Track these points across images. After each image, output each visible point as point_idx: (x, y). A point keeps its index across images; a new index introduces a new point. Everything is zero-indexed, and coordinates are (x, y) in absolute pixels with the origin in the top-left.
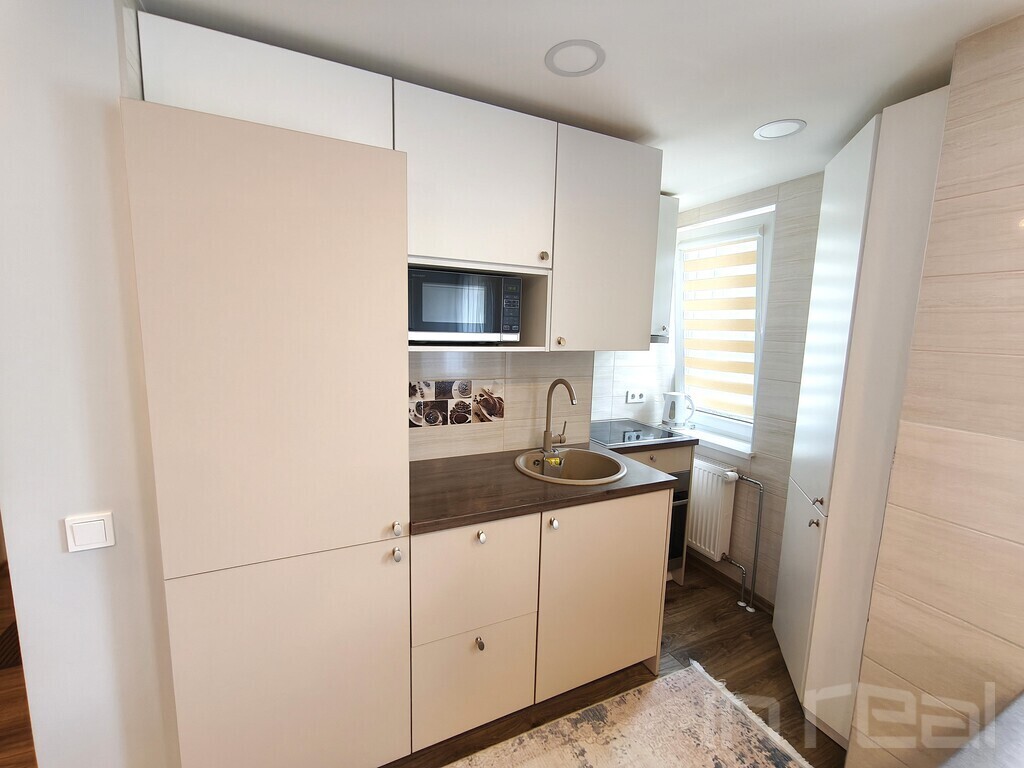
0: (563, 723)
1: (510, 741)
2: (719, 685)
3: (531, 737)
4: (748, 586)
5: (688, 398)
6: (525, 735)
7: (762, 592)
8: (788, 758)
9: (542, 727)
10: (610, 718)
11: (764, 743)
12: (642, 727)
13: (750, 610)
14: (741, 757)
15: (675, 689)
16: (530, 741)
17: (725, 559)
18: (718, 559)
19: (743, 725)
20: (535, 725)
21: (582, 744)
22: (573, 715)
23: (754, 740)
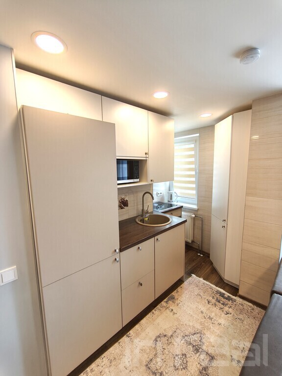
0: (163, 303)
1: (150, 314)
2: (201, 279)
3: (156, 311)
4: (201, 249)
5: (175, 193)
6: (153, 311)
7: (205, 249)
8: (224, 294)
9: (158, 307)
10: (176, 298)
11: (218, 292)
12: (185, 297)
13: (202, 255)
14: (213, 298)
15: (190, 284)
16: (155, 312)
17: (193, 242)
18: (190, 242)
19: (211, 288)
20: (155, 307)
21: (171, 308)
22: (165, 300)
23: (215, 292)
